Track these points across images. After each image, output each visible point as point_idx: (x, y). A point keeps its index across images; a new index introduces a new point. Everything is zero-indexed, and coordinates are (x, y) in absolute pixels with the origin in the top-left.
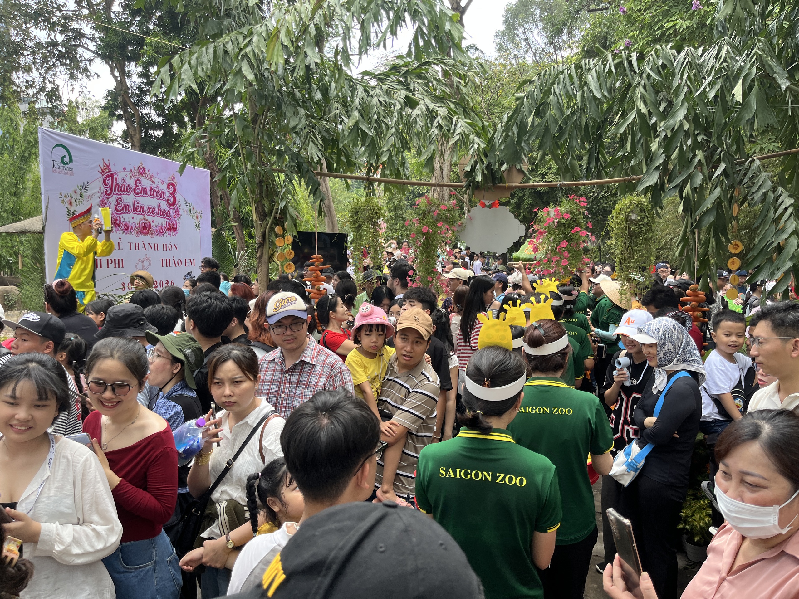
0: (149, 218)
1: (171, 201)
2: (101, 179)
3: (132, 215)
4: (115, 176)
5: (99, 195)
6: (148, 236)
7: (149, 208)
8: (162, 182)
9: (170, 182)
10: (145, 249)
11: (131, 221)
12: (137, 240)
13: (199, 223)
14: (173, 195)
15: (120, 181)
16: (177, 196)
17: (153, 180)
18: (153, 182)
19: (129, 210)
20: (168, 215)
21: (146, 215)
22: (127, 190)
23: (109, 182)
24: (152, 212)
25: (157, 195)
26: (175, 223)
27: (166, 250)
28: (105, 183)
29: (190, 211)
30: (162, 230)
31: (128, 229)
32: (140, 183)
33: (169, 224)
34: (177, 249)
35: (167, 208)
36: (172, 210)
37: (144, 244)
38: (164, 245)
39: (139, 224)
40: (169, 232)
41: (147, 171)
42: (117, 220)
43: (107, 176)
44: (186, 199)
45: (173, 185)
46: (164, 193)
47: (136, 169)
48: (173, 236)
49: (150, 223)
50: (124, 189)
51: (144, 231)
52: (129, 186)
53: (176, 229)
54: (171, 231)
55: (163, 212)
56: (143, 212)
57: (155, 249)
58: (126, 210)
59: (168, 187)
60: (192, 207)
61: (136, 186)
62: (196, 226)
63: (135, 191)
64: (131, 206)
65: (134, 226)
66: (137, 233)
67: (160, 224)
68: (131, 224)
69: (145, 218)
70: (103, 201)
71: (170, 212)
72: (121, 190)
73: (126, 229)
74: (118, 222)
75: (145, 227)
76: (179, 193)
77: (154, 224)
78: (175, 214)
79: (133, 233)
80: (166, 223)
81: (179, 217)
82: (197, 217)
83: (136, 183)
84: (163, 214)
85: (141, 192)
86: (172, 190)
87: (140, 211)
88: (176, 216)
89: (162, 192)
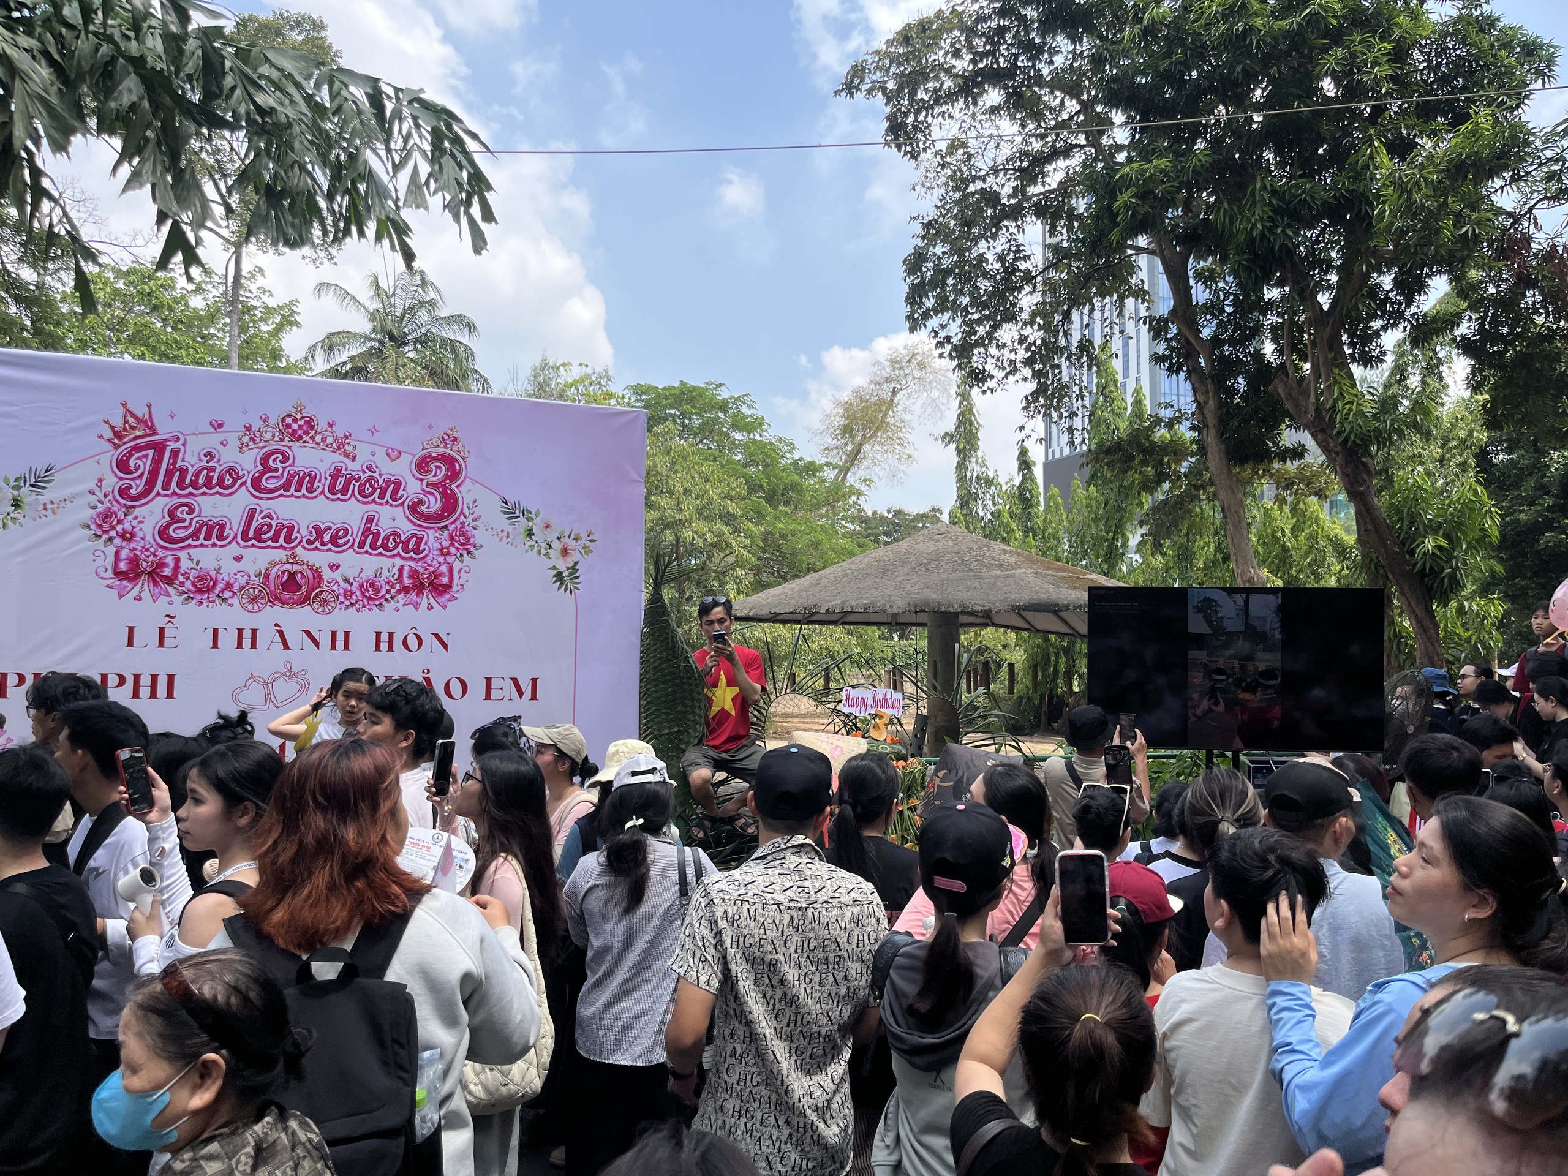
0: (320, 559)
1: (434, 504)
2: (110, 456)
3: (234, 549)
4: (172, 445)
5: (93, 499)
6: (306, 611)
7: (317, 528)
8: (394, 455)
9: (433, 451)
10: (286, 646)
11: (229, 568)
12: (248, 621)
13: (573, 569)
14: (445, 488)
15: (191, 460)
16: (466, 492)
17: (349, 448)
18: (347, 455)
19: (221, 537)
20: (413, 546)
21: (299, 550)
22: (221, 483)
23: (142, 463)
24: (334, 540)
25: (361, 492)
26: (444, 569)
27: (390, 649)
28: (122, 465)
29: (530, 533)
30: (377, 591)
31: (210, 590)
32: (285, 459)
33: (414, 574)
34: (445, 646)
35: (406, 527)
36: (431, 533)
37: (281, 633)
38: (378, 635)
39: (267, 576)
40: (413, 596)
41: (325, 426)
42: (162, 565)
43: (137, 448)
44: (511, 499)
45: (449, 461)
46: (398, 484)
47: (272, 421)
48: (430, 608)
49: (318, 575)
50: (209, 479)
51: (287, 595)
52: (230, 470)
53: (448, 586)
54: (419, 593)
55: (387, 538)
56: (288, 539)
57: (333, 647)
58: (208, 537)
59: (422, 465)
60: (538, 520)
61: (266, 468)
62: (559, 576)
63: (256, 483)
64: (236, 524)
65: (243, 581)
66: (253, 600)
67: (368, 573)
68: (224, 576)
69: (294, 559)
70: (107, 516)
71: (420, 539)
72: (194, 484)
73: (200, 591)
74: (167, 572)
75: (291, 583)
76: (474, 481)
77: (337, 575)
78: (446, 544)
79: (235, 601)
80: (401, 570)
81: (469, 552)
82: (565, 552)
83: (265, 460)
84: (385, 546)
85: (286, 486)
86: (441, 475)
87: (275, 538)
88: (453, 550)
89: (388, 482)
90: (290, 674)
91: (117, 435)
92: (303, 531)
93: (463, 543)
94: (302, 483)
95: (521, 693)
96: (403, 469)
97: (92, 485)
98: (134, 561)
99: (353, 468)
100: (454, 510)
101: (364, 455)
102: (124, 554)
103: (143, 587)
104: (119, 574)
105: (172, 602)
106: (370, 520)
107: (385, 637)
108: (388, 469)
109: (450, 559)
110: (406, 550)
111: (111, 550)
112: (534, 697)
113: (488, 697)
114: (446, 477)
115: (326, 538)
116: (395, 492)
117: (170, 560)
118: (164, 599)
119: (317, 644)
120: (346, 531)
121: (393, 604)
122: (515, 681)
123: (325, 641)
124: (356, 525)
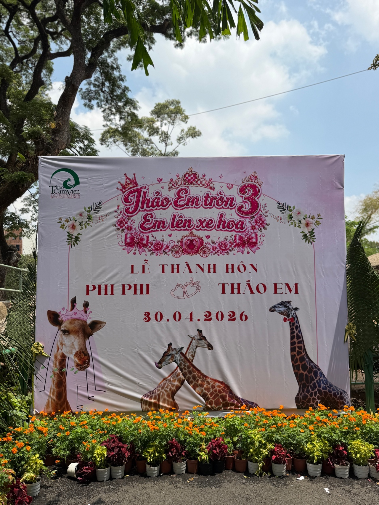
0: (202, 234)
1: (248, 207)
2: (121, 196)
3: (169, 231)
4: (144, 190)
5: (116, 214)
6: (197, 256)
7: (200, 221)
8: (230, 187)
9: (247, 183)
10: (191, 272)
11: (167, 240)
12: (175, 261)
13: (312, 232)
14: (252, 199)
15: (151, 195)
16: (261, 200)
17: (212, 185)
18: (211, 188)
19: (163, 227)
20: (240, 226)
21: (194, 230)
22: (162, 204)
23: (133, 198)
24: (207, 226)
25: (217, 204)
26: (253, 235)
27: (233, 271)
28: (126, 200)
29: (291, 217)
30: (226, 246)
31: (160, 249)
32: (187, 192)
33: (241, 238)
34: (256, 270)
35: (236, 218)
36: (247, 220)
37: (188, 266)
38: (227, 265)
39: (182, 242)
40: (241, 248)
41: (201, 177)
42: (142, 239)
43: (131, 192)
44: (281, 202)
45: (253, 187)
46: (232, 199)
47: (181, 177)
48: (248, 253)
49: (201, 240)
50: (158, 203)
51: (190, 250)
52: (166, 199)
53: (256, 243)
54: (244, 247)
55: (229, 223)
56: (189, 226)
57: (209, 271)
58: (158, 227)
59: (242, 190)
60: (294, 211)
61: (179, 197)
62: (305, 236)
63: (176, 203)
64: (169, 221)
65: (172, 245)
66: (177, 252)
67: (222, 239)
68: (165, 243)
69: (192, 234)
70: (121, 220)
71: (243, 223)
72: (153, 206)
73: (157, 250)
74: (144, 242)
75: (191, 245)
76: (265, 195)
77: (209, 240)
78: (254, 224)
79: (170, 253)
80: (235, 237)
81: (264, 228)
82: (307, 225)
83: (178, 193)
84: (228, 227)
85: (187, 204)
86: (250, 194)
87: (184, 226)
88: (257, 227)
89: (228, 199)
90: (193, 283)
91: (124, 187)
92: (195, 223)
93: (261, 224)
94: (193, 202)
95: (290, 291)
96: (234, 193)
97: (115, 209)
98: (132, 238)
99: (214, 194)
100: (257, 209)
101: (217, 188)
102: (128, 236)
103: (136, 249)
104: (127, 244)
105: (147, 255)
106: (221, 216)
107: (230, 266)
108: (228, 193)
109: (256, 231)
110: (237, 228)
111: (124, 234)
112: (296, 292)
113: (276, 292)
114: (253, 194)
115: (204, 225)
116: (231, 203)
117: (145, 237)
118: (143, 253)
119: (202, 270)
120: (212, 221)
121: (233, 252)
122: (287, 285)
123: (206, 269)
124: (216, 218)
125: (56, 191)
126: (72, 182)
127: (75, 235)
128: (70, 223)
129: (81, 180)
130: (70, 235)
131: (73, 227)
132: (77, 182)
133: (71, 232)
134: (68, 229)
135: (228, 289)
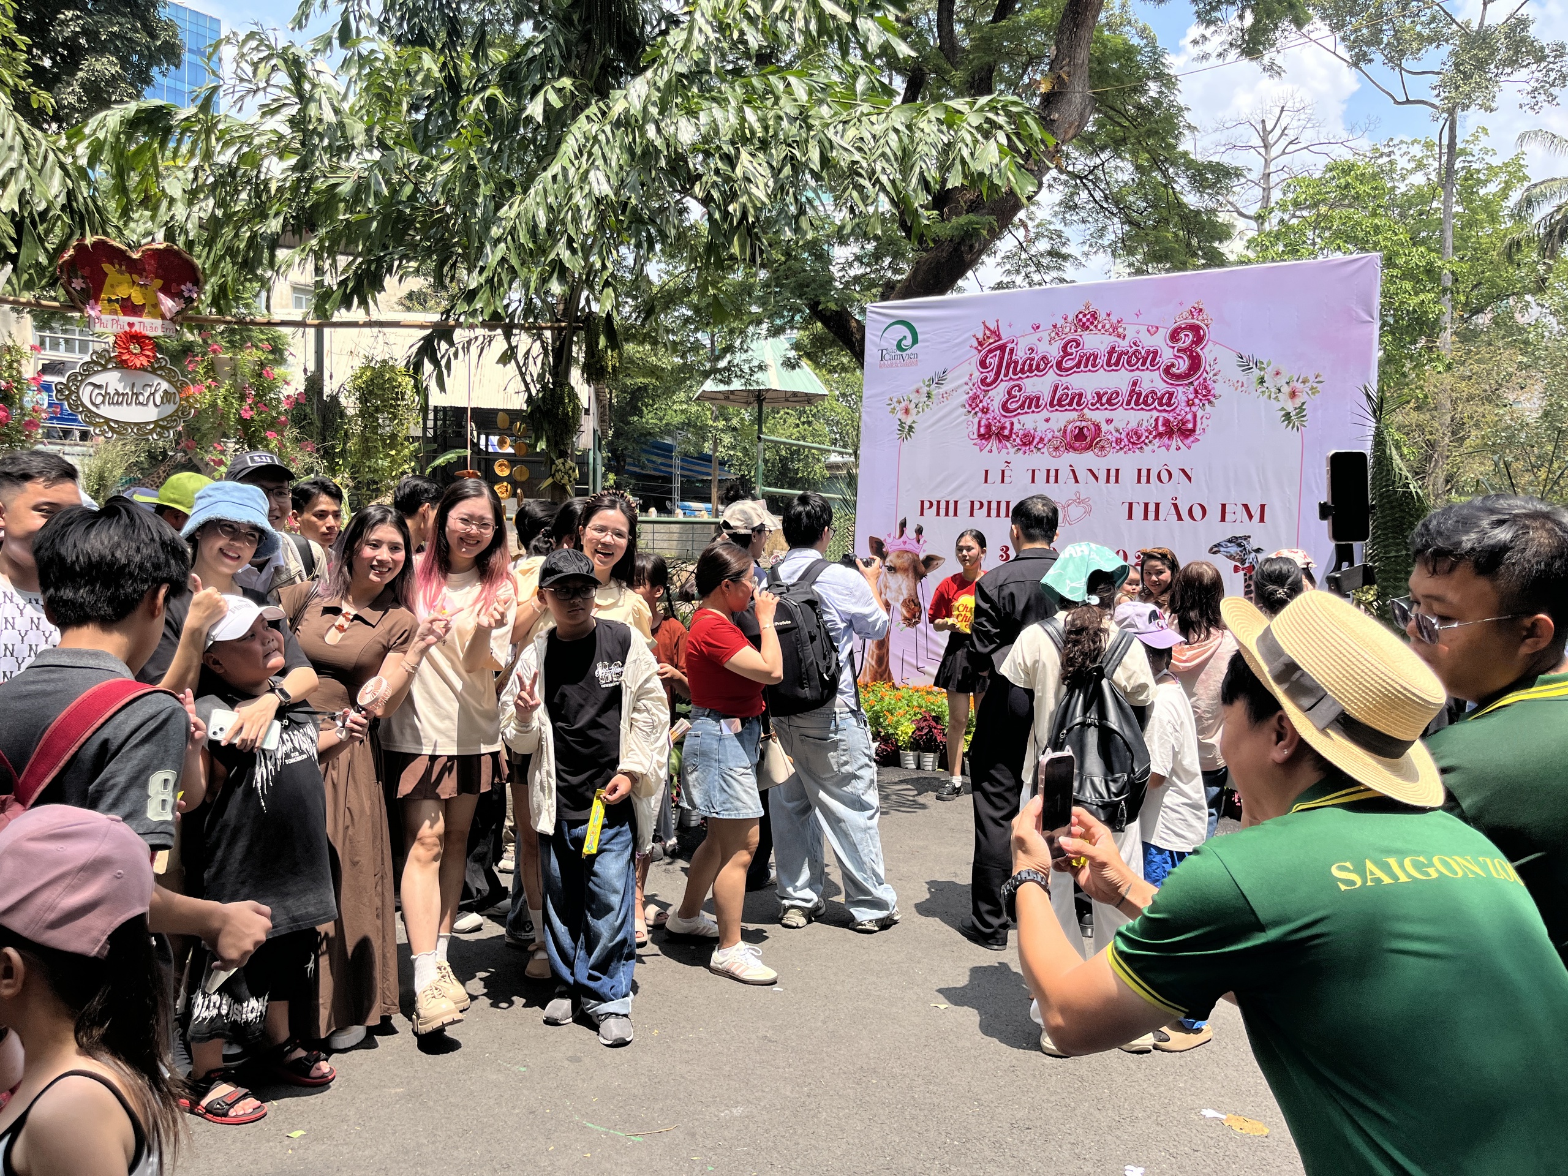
0: (1098, 416)
1: (1183, 365)
2: (977, 357)
3: (1045, 414)
4: (1010, 346)
5: (966, 388)
7: (1098, 394)
8: (1153, 331)
9: (1183, 323)
11: (1042, 427)
13: (1301, 409)
14: (1191, 352)
15: (1021, 355)
16: (1208, 353)
17: (1120, 330)
18: (1119, 336)
21: (1086, 411)
23: (993, 361)
25: (1129, 363)
28: (983, 364)
32: (1078, 345)
33: (1167, 422)
34: (1189, 479)
35: (1161, 387)
36: (1180, 389)
37: (1073, 471)
39: (1065, 432)
40: (1166, 440)
41: (1104, 316)
42: (1003, 428)
43: (990, 351)
44: (1245, 354)
46: (1155, 353)
47: (1070, 319)
49: (1098, 428)
50: (1031, 365)
51: (1078, 444)
52: (1044, 358)
53: (1193, 431)
55: (1147, 396)
57: (1108, 481)
61: (1066, 353)
63: (1059, 365)
64: (1046, 398)
65: (1050, 436)
66: (1056, 449)
67: (1133, 425)
68: (1038, 434)
69: (1082, 418)
70: (974, 398)
74: (1006, 432)
75: (1080, 436)
76: (1216, 343)
79: (1045, 450)
80: (1157, 420)
81: (1210, 402)
83: (1065, 347)
86: (1188, 342)
87: (1070, 404)
90: (1080, 502)
91: (981, 344)
92: (1089, 397)
93: (1205, 394)
94: (1089, 361)
95: (1250, 517)
96: (1159, 341)
97: (966, 379)
98: (988, 426)
99: (1123, 345)
100: (1198, 368)
102: (983, 422)
103: (993, 443)
104: (981, 436)
105: (1009, 452)
106: (1135, 384)
107: (1144, 473)
108: (1149, 342)
110: (1160, 404)
111: (976, 420)
112: (1262, 520)
113: (1223, 519)
114: (1193, 342)
115: (1104, 400)
117: (1008, 425)
118: (1004, 451)
119: (1097, 478)
120: (1117, 393)
121: (1151, 447)
122: (1246, 506)
123: (1102, 477)
124: (1125, 389)
125: (887, 357)
126: (908, 341)
127: (909, 423)
128: (903, 405)
129: (920, 337)
130: (902, 424)
131: (907, 411)
132: (915, 341)
133: (903, 418)
134: (900, 415)
135: (1138, 511)
